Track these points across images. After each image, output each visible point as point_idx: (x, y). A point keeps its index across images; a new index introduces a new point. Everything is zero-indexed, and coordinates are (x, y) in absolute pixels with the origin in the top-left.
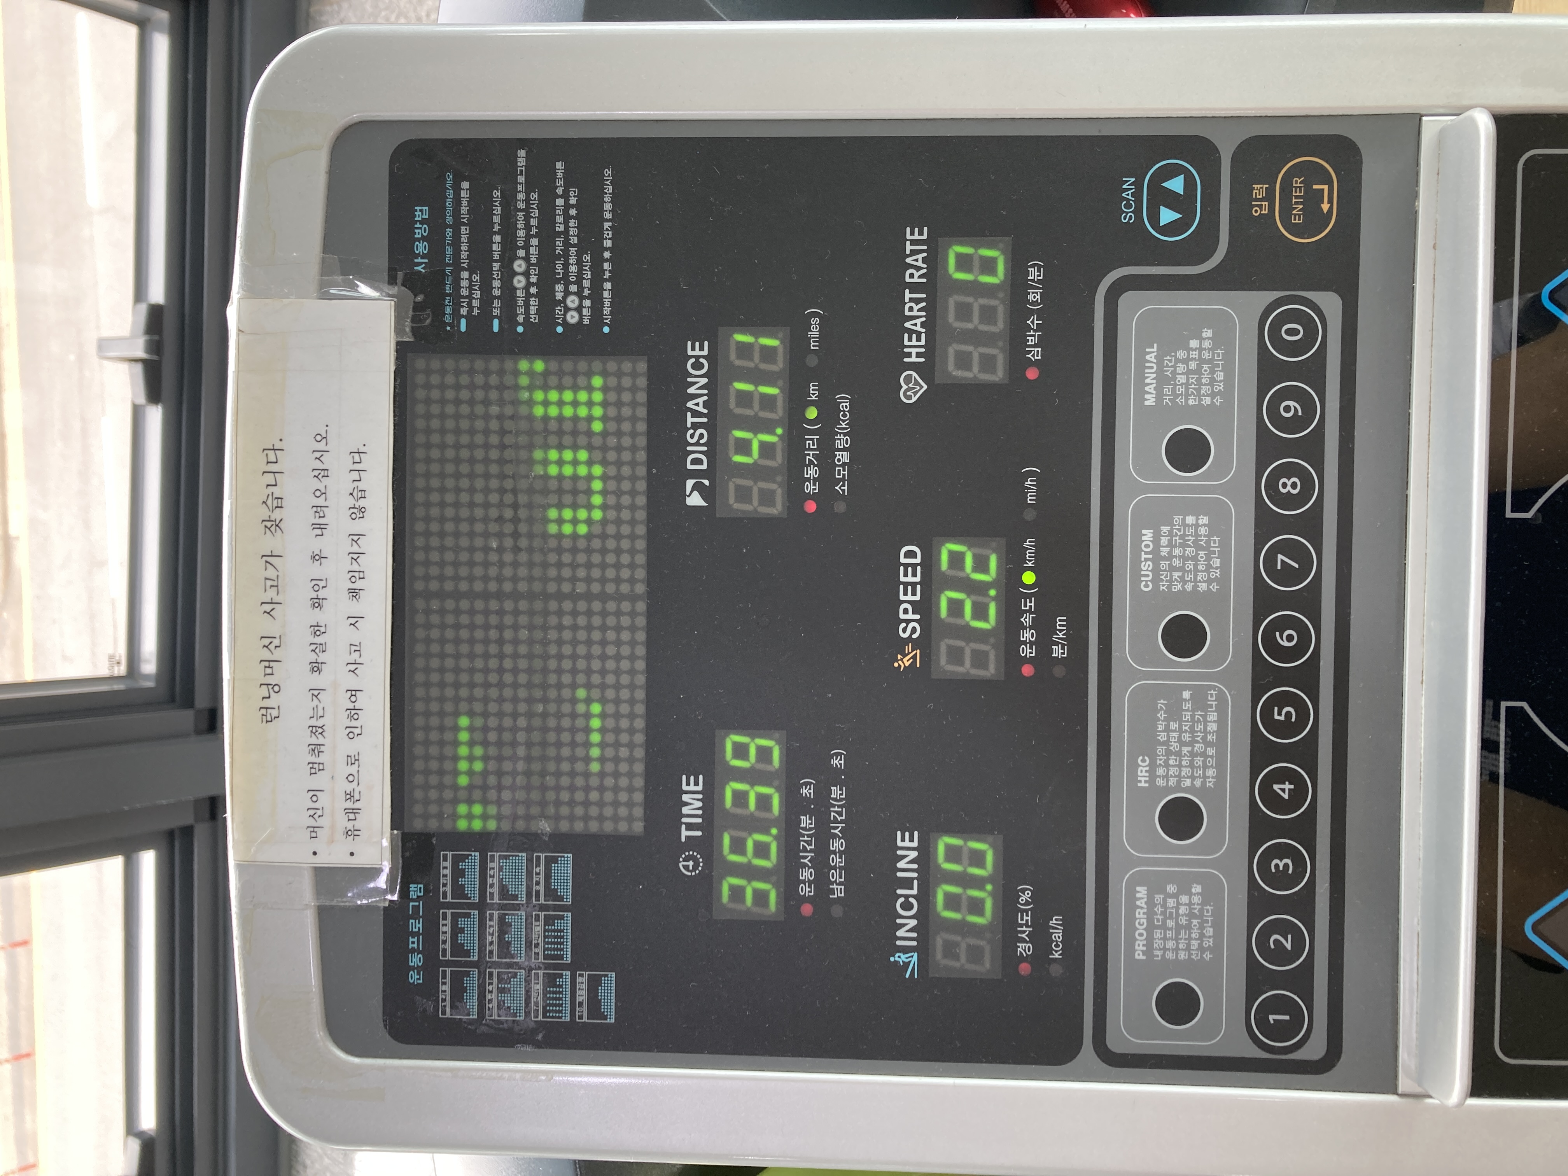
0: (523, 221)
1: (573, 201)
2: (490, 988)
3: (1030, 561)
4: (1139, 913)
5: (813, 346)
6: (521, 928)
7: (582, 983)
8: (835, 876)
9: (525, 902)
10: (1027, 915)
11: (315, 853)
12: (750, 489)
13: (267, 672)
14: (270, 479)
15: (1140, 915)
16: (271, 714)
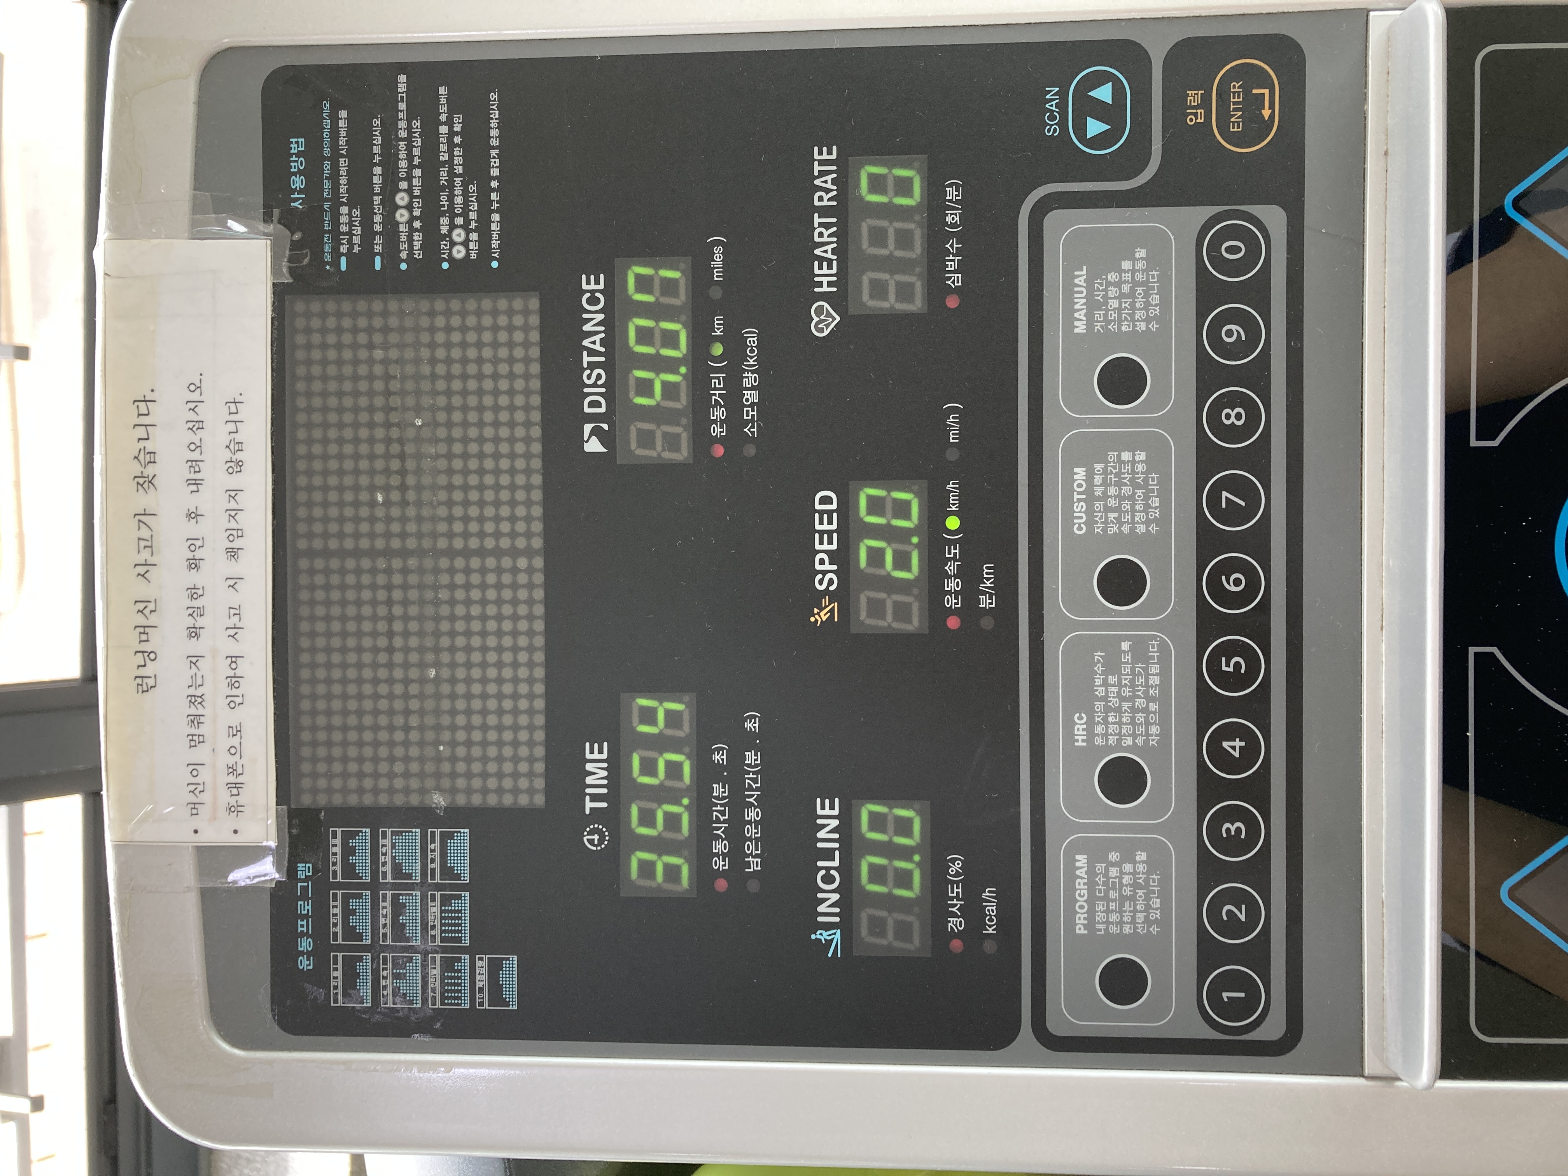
0: (404, 150)
1: (457, 128)
2: (385, 974)
3: (954, 504)
4: (1079, 884)
5: (717, 276)
6: (416, 910)
7: (482, 967)
8: (750, 847)
9: (419, 881)
10: (958, 888)
11: (196, 832)
12: (652, 433)
13: (142, 639)
14: (141, 432)
15: (1081, 886)
16: (146, 683)
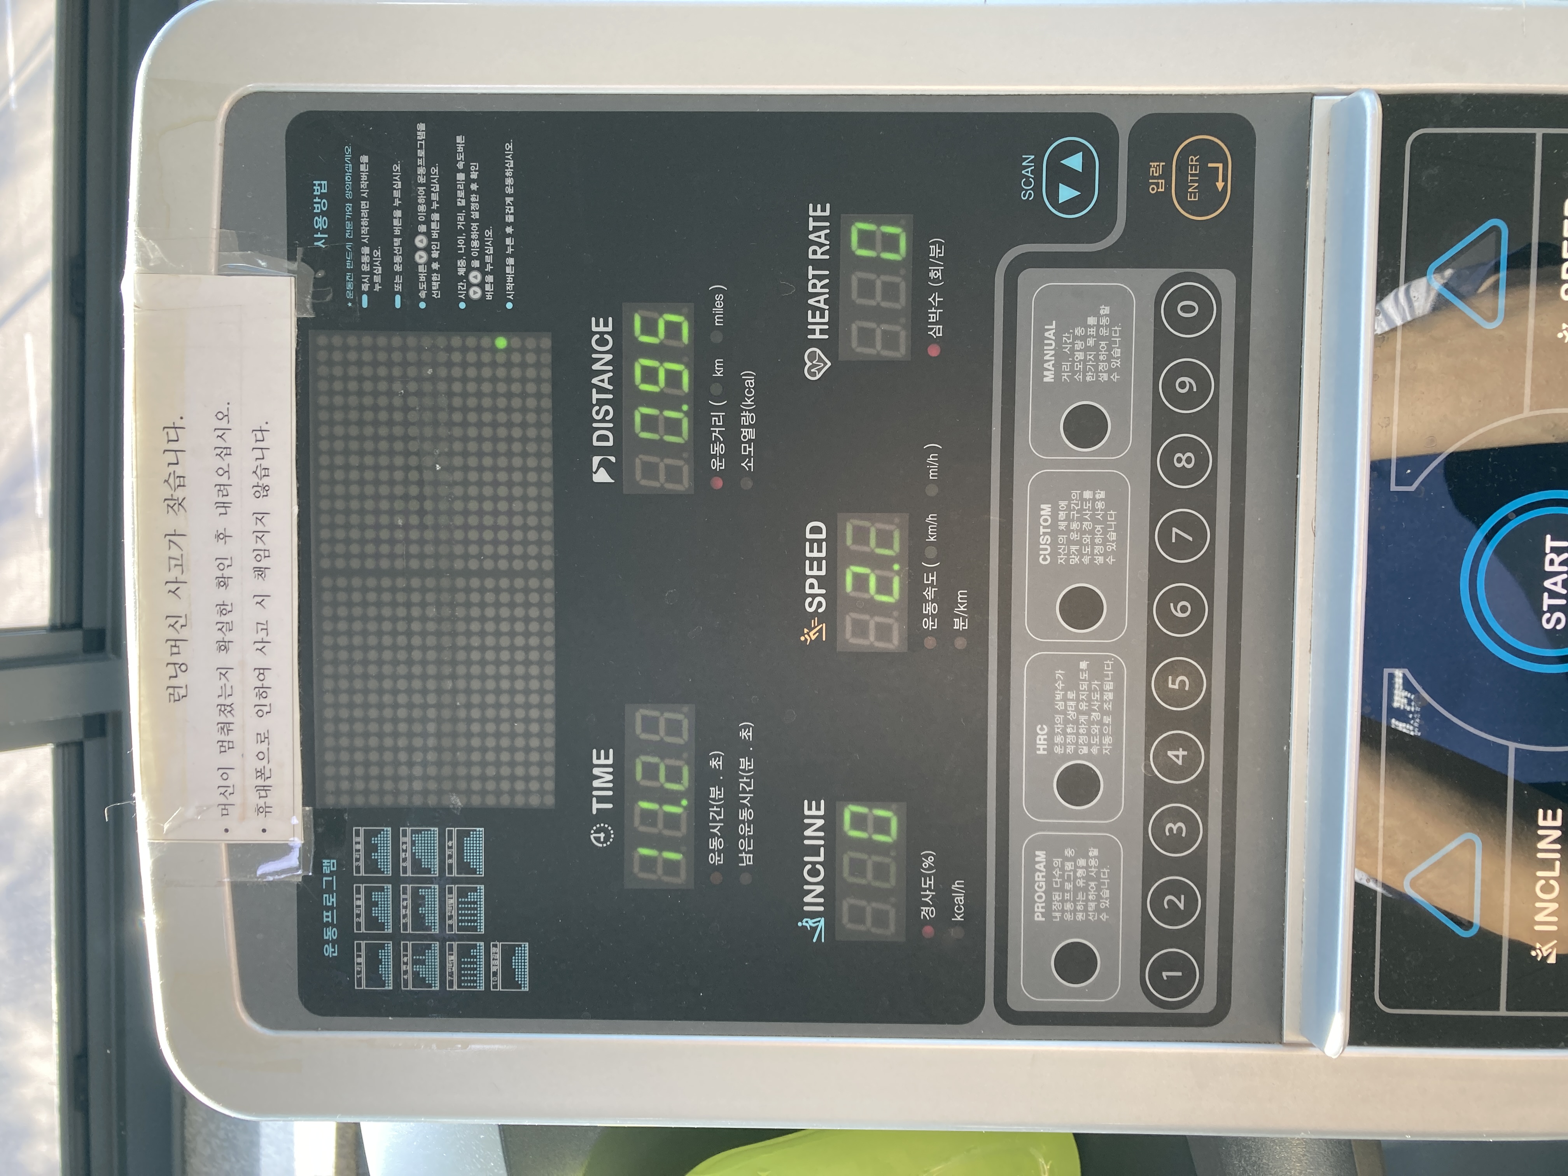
0: (423, 195)
1: (474, 176)
2: (405, 959)
4: (1038, 877)
5: (718, 322)
6: (434, 901)
7: (496, 953)
8: (743, 844)
9: (437, 875)
10: (930, 880)
11: (227, 831)
12: (656, 466)
13: (173, 652)
14: (171, 457)
15: (1040, 877)
16: (178, 693)
